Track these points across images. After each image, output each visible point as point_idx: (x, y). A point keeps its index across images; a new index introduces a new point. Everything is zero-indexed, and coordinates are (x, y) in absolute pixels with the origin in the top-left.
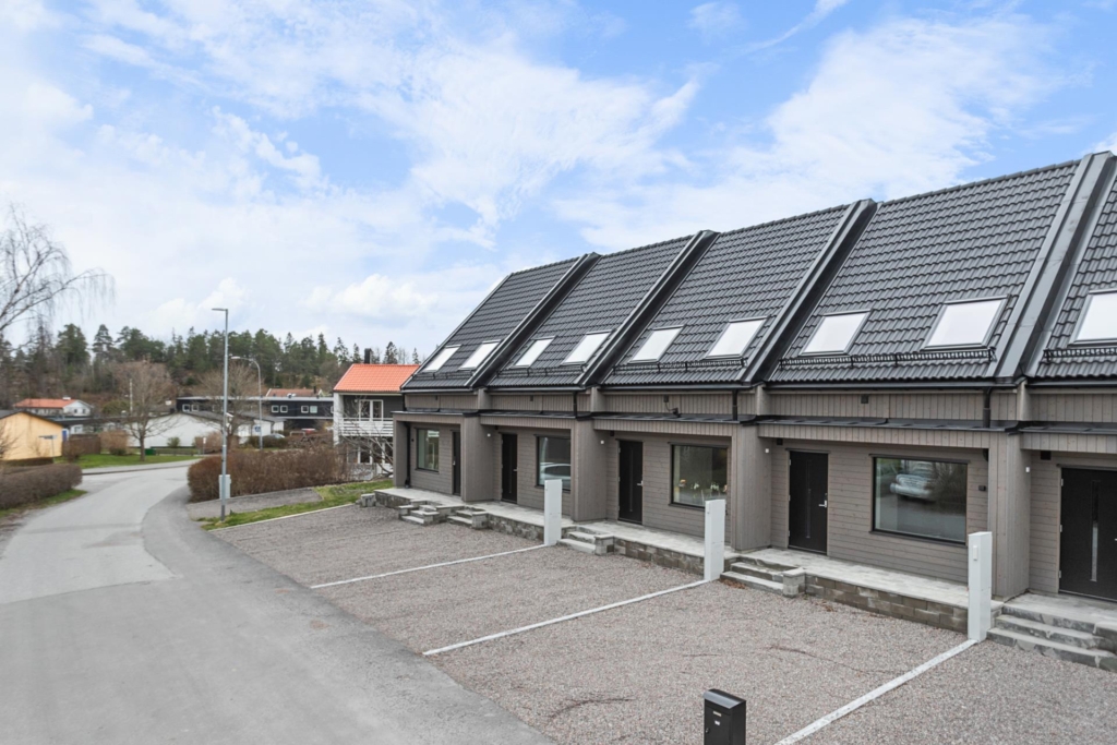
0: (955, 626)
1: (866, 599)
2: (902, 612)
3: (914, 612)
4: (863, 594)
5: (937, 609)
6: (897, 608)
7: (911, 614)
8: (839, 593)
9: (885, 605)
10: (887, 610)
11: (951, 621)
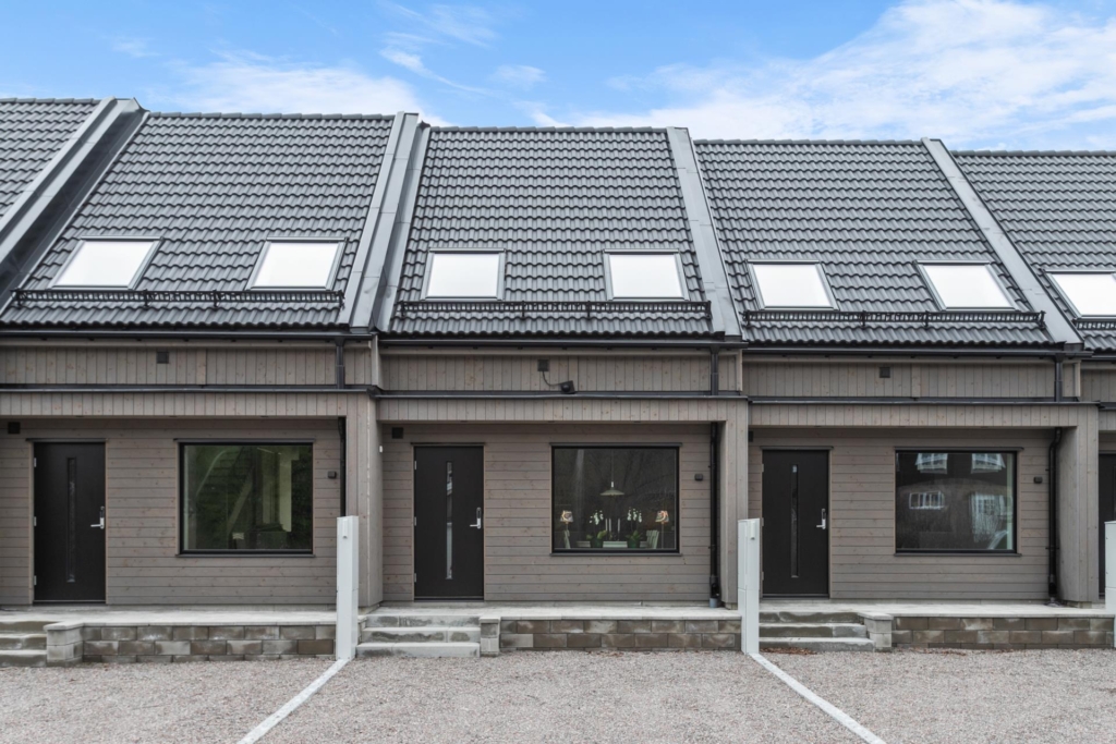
0: (1092, 642)
1: (974, 633)
2: (1025, 640)
3: (1042, 636)
4: (971, 628)
5: (1071, 626)
6: (1018, 636)
7: (1037, 640)
8: (933, 634)
9: (1002, 636)
10: (1005, 641)
11: (1087, 637)
